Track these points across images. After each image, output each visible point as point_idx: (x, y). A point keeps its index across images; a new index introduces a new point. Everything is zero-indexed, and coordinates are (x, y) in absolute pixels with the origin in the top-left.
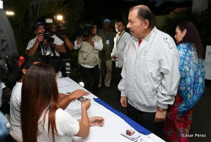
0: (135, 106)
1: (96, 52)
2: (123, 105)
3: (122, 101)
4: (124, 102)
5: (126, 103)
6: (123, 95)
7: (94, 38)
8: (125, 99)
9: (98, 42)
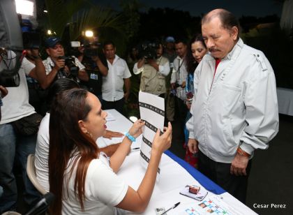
0: (207, 153)
1: (160, 77)
2: (191, 150)
3: (190, 144)
4: (193, 147)
5: (195, 148)
6: (191, 136)
7: (159, 60)
8: (195, 144)
9: (163, 65)
